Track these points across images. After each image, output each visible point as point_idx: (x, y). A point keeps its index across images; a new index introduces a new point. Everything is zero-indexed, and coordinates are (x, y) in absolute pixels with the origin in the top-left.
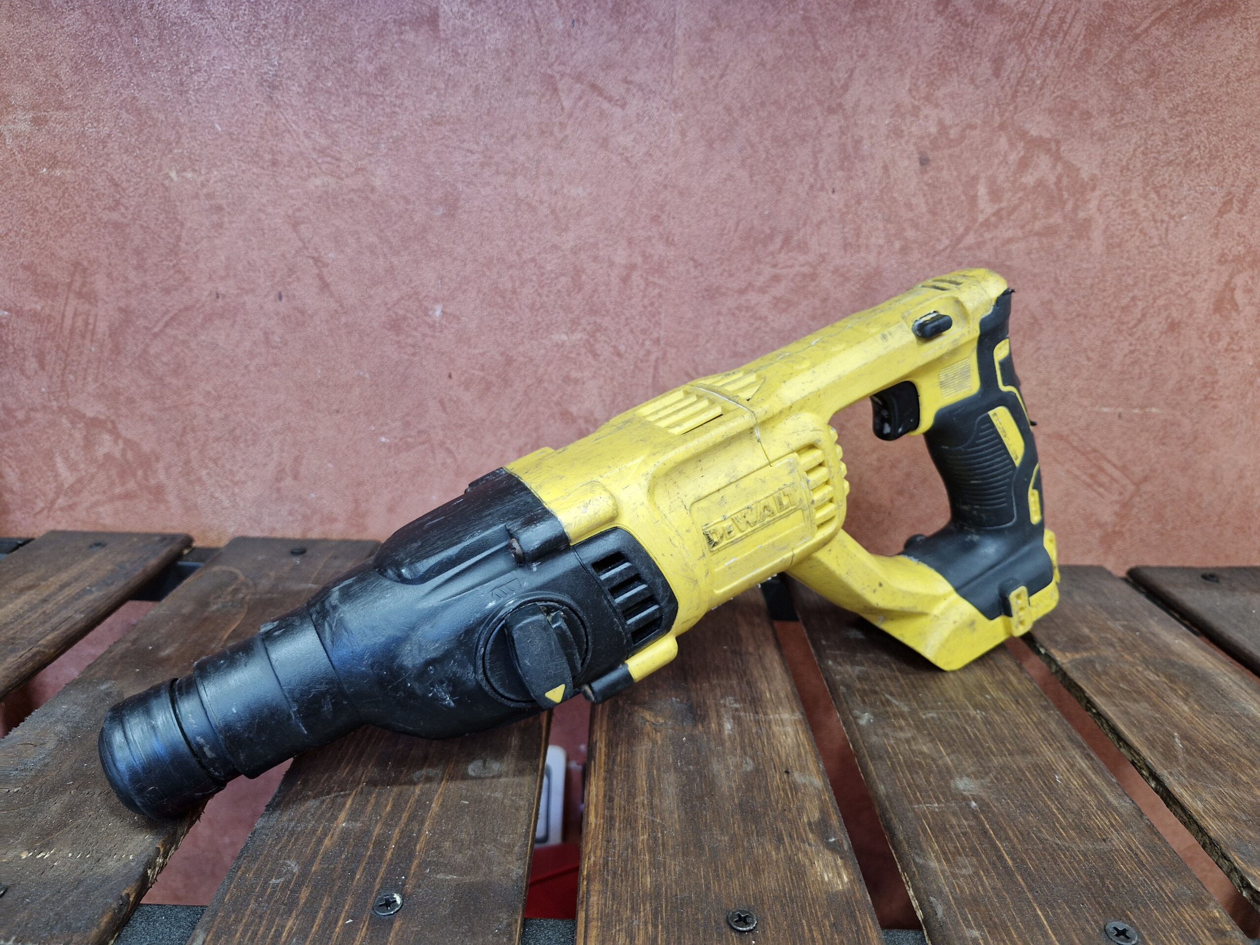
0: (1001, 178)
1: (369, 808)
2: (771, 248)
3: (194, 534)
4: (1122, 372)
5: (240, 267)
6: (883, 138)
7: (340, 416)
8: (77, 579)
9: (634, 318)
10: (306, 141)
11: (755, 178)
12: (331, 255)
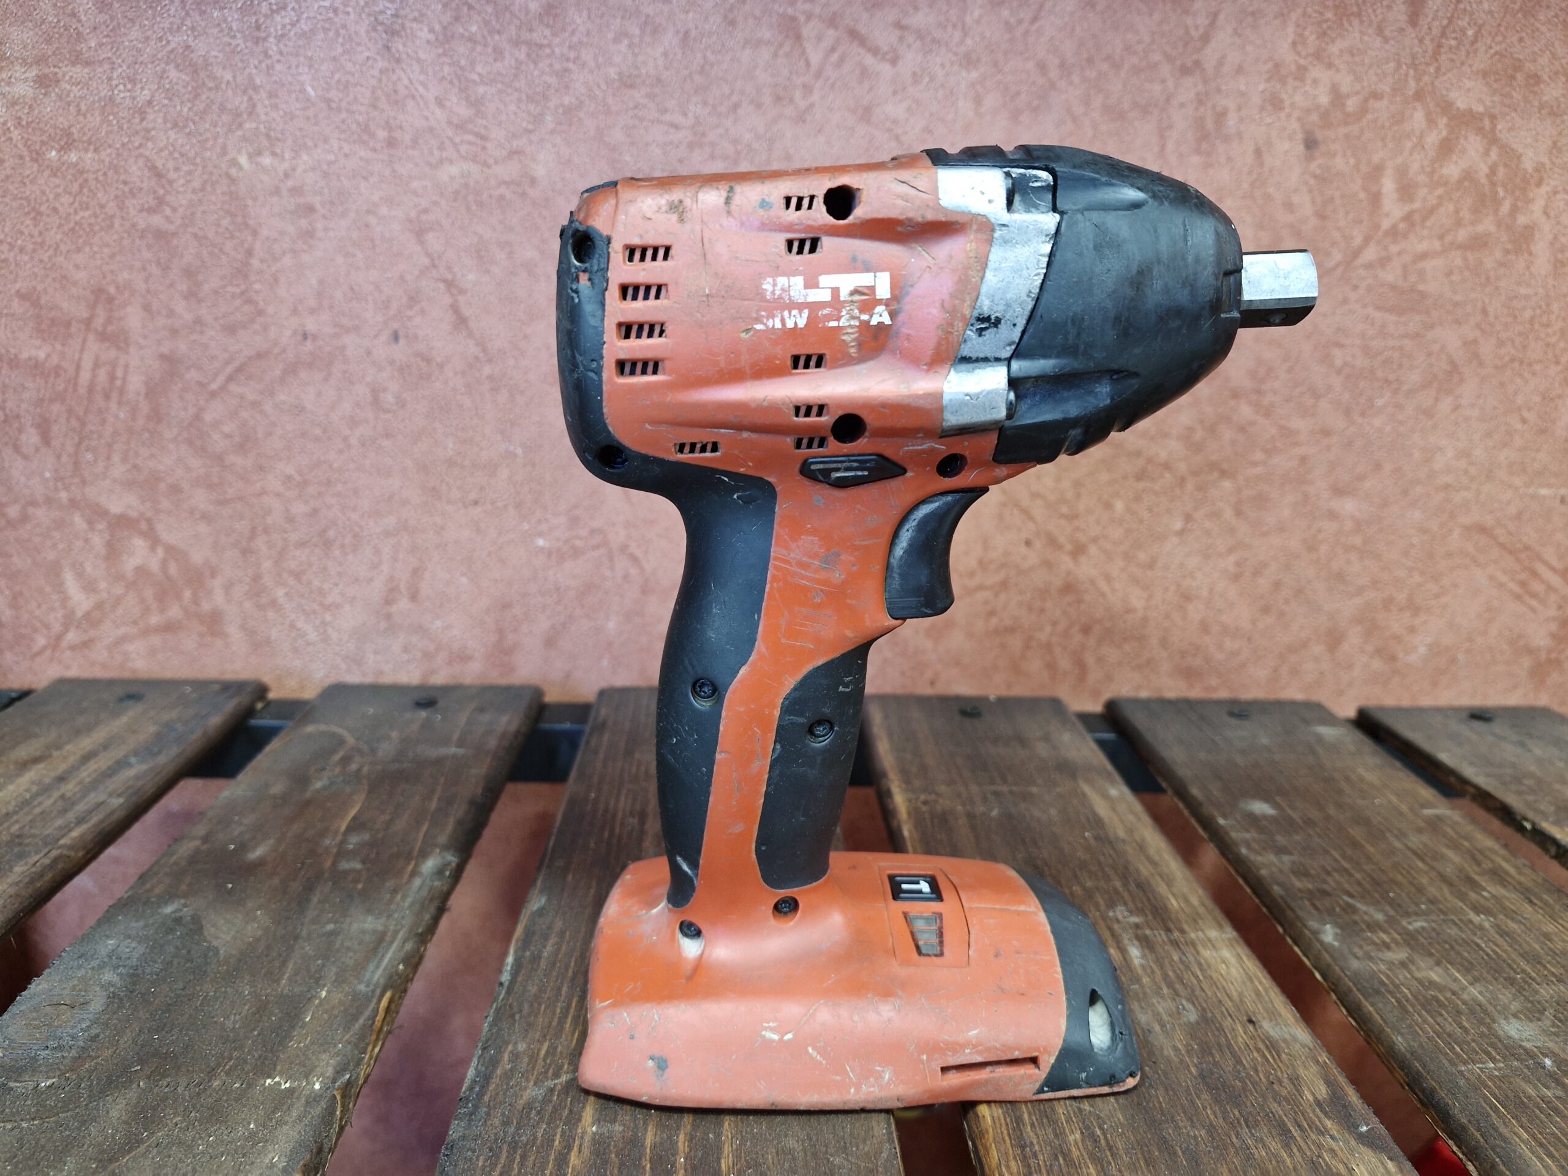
3: (266, 679)
5: (338, 295)
6: (1255, 111)
7: (479, 509)
8: (105, 747)
10: (438, 111)
12: (471, 277)
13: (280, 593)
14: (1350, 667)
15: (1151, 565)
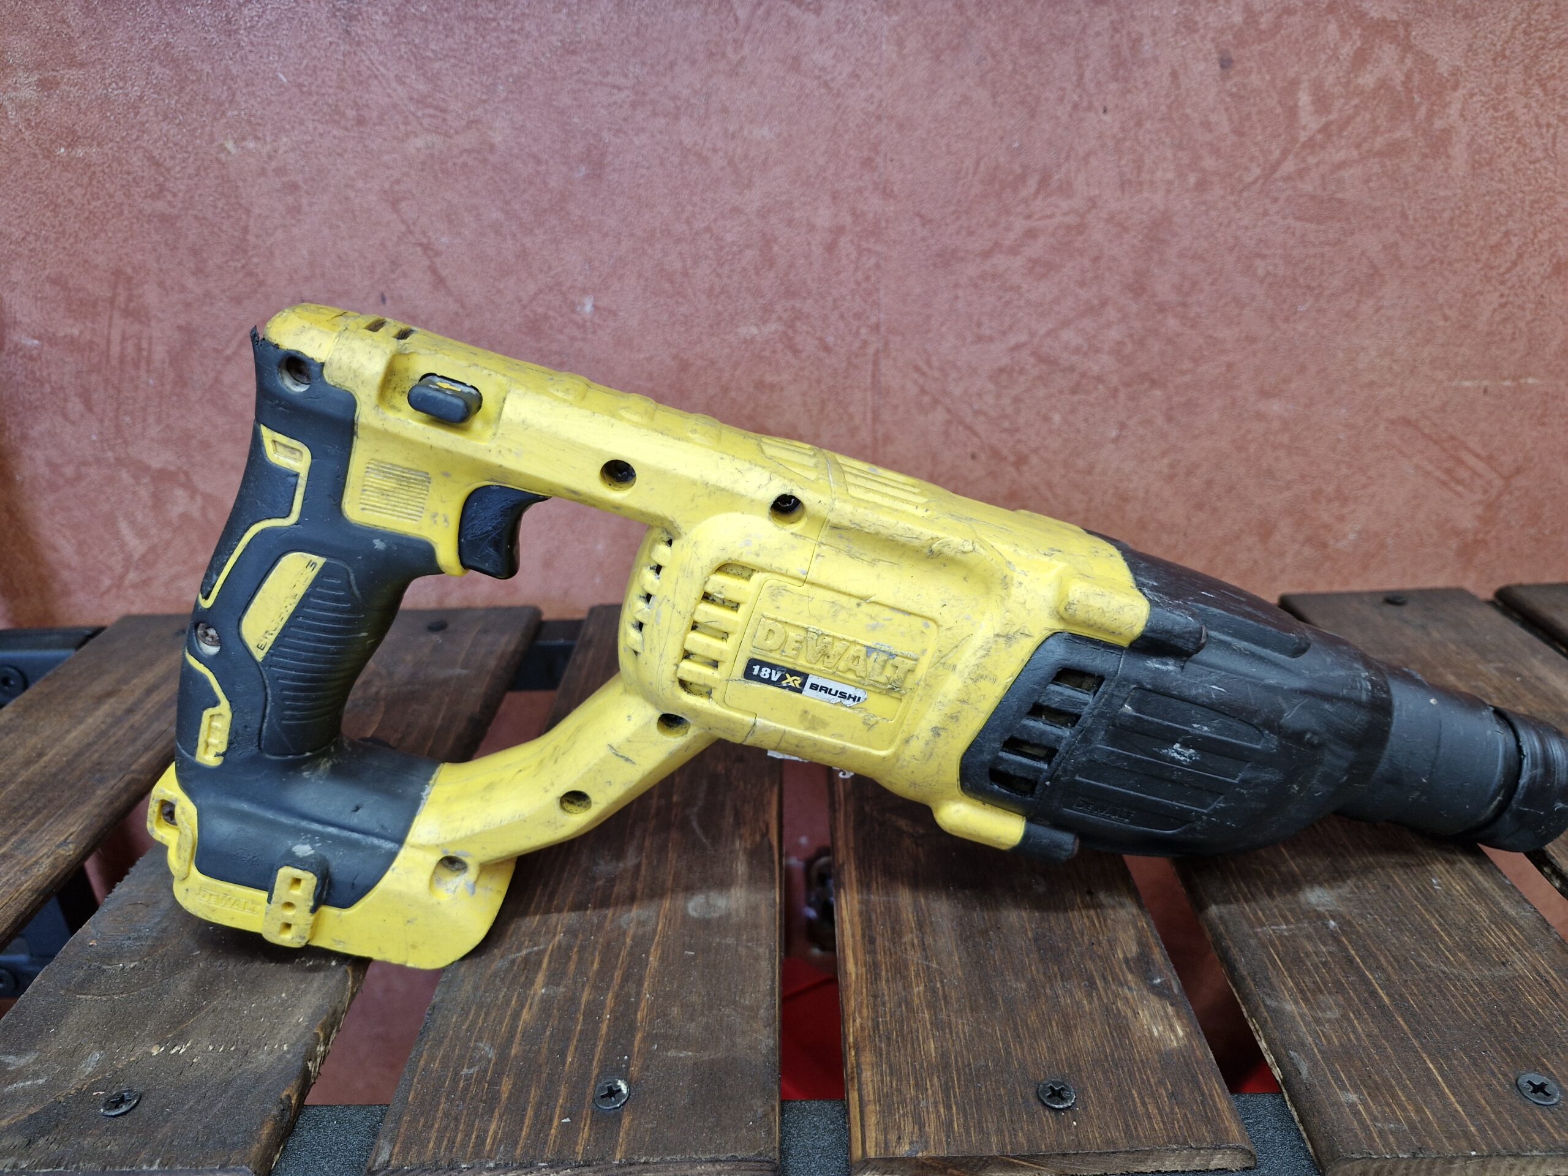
0: (1331, 79)
1: (572, 966)
2: (1024, 193)
4: (1488, 334)
5: (328, 263)
6: (1170, 35)
9: (844, 298)
10: (400, 89)
11: (999, 99)
12: (444, 240)
14: (1282, 554)
15: (1090, 470)
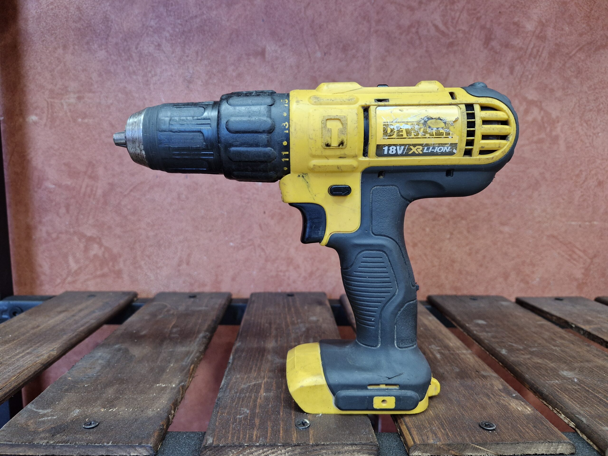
3: (138, 292)
7: (211, 233)
8: (86, 308)
13: (142, 263)
14: (513, 286)
15: (440, 250)
